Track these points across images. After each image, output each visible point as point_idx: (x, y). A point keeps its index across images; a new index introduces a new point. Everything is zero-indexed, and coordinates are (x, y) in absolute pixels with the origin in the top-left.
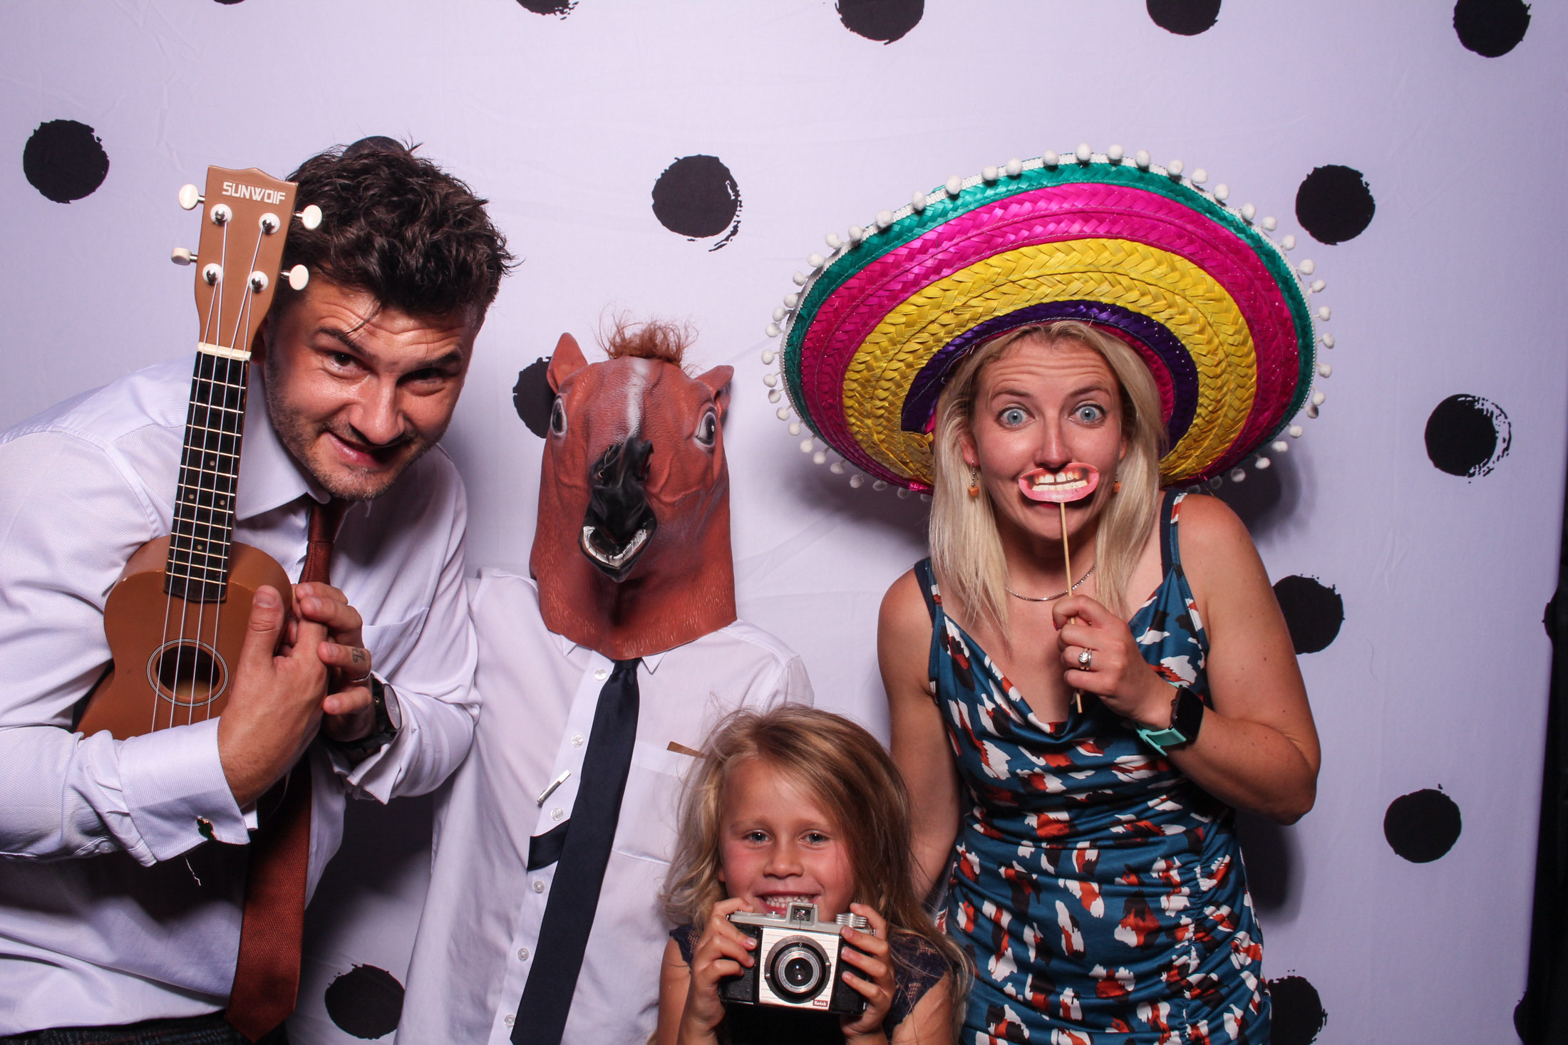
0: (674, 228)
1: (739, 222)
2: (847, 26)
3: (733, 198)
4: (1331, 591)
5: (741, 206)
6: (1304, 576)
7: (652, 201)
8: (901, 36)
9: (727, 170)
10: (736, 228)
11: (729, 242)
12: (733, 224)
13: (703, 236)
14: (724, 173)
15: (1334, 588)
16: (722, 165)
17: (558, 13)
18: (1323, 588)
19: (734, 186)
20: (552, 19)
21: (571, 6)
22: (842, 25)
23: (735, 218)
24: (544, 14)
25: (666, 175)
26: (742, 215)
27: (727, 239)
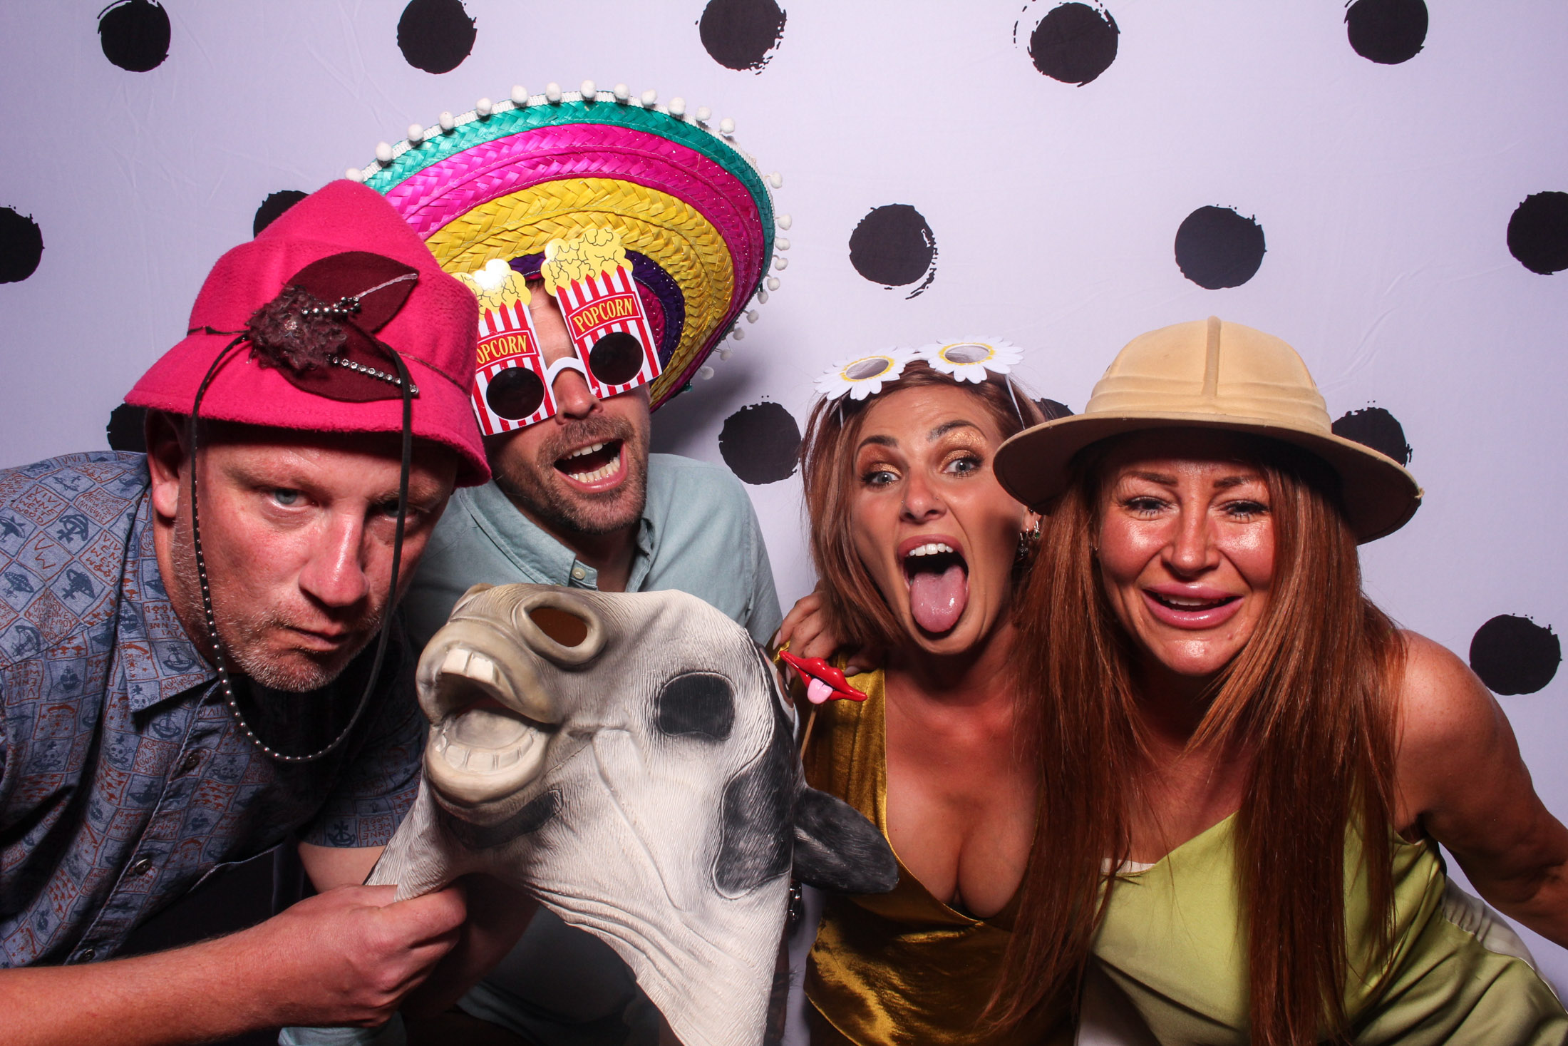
0: (871, 276)
1: (935, 269)
2: (1040, 70)
3: (929, 245)
4: (1546, 631)
5: (937, 254)
6: (1518, 615)
7: (850, 252)
8: (1095, 77)
9: (922, 219)
10: (932, 276)
11: (925, 290)
12: (929, 272)
13: (900, 283)
14: (919, 222)
15: (1550, 628)
16: (917, 213)
17: (753, 68)
18: (1538, 628)
19: (929, 233)
20: (748, 74)
21: (765, 61)
22: (1036, 69)
23: (931, 266)
24: (739, 70)
25: (862, 225)
26: (938, 262)
27: (923, 287)
